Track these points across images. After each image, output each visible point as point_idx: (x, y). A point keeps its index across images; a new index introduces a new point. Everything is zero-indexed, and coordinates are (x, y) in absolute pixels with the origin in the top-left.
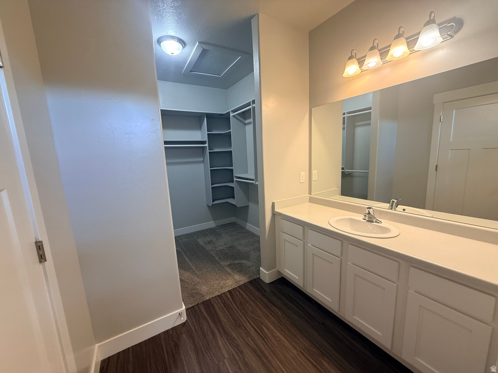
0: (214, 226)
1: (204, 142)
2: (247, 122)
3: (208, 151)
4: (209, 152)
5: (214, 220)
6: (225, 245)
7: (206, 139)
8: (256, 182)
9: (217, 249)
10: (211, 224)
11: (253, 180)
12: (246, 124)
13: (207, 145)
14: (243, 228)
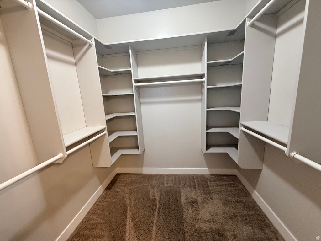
0: (209, 174)
1: (202, 76)
2: (279, 30)
3: (206, 87)
4: (207, 89)
5: (209, 166)
6: (210, 221)
7: (205, 71)
8: (290, 151)
9: (197, 227)
10: (204, 171)
11: (285, 145)
12: (276, 36)
13: (205, 79)
14: (247, 194)
